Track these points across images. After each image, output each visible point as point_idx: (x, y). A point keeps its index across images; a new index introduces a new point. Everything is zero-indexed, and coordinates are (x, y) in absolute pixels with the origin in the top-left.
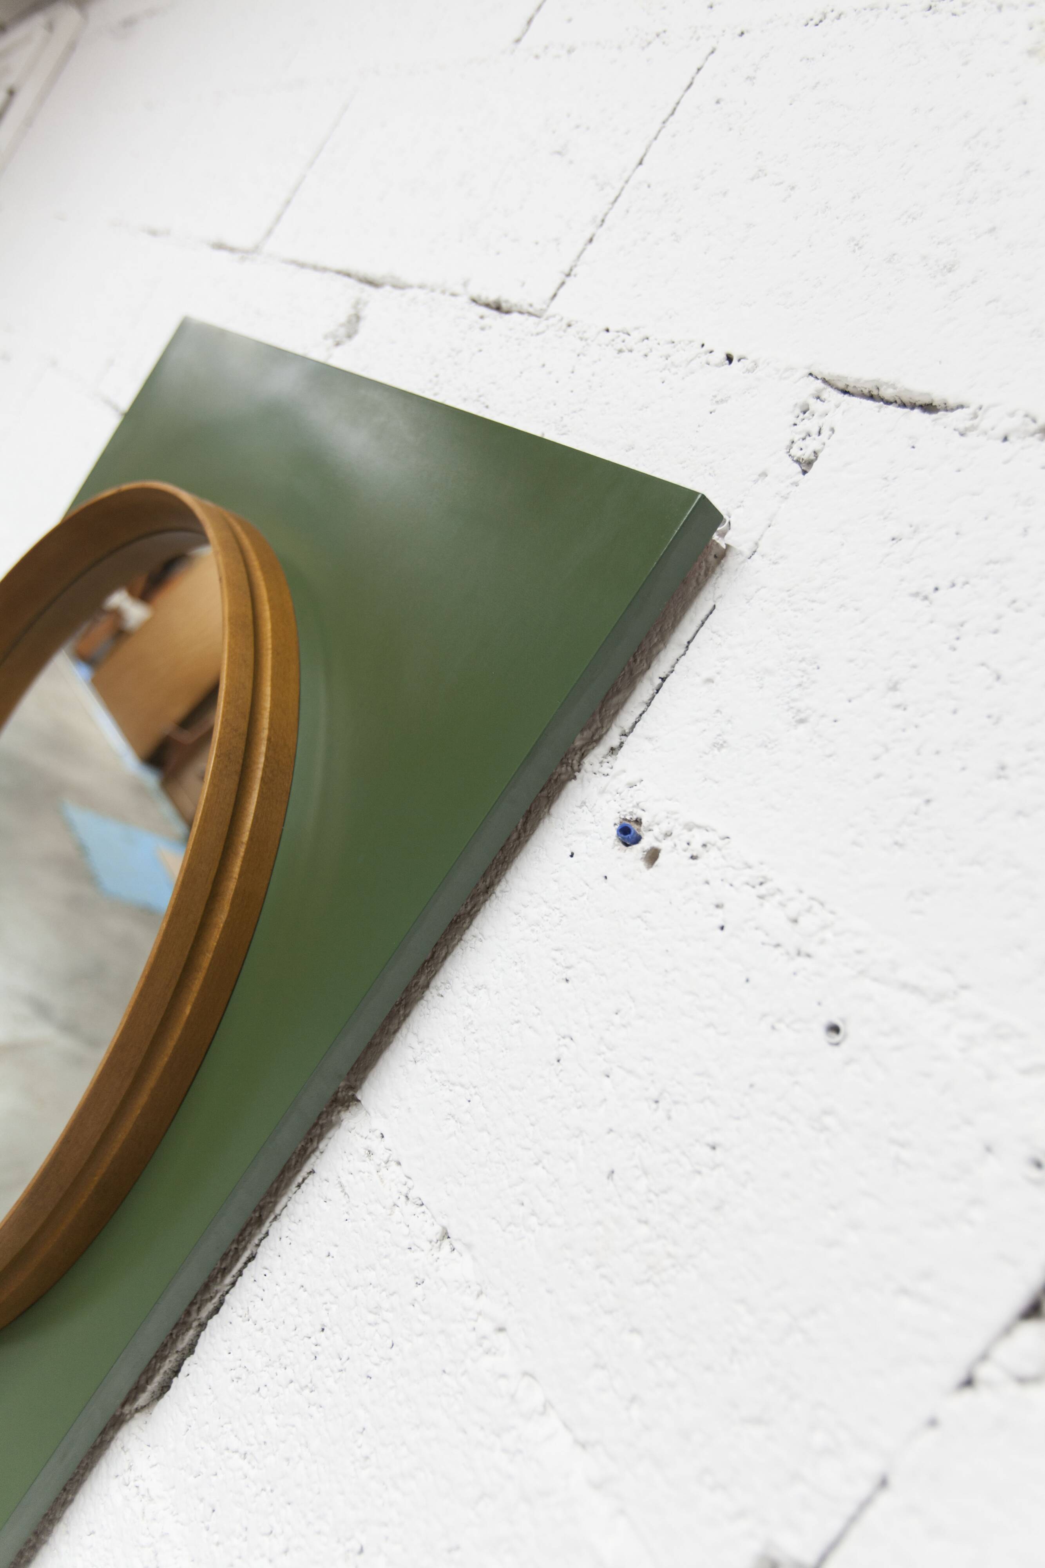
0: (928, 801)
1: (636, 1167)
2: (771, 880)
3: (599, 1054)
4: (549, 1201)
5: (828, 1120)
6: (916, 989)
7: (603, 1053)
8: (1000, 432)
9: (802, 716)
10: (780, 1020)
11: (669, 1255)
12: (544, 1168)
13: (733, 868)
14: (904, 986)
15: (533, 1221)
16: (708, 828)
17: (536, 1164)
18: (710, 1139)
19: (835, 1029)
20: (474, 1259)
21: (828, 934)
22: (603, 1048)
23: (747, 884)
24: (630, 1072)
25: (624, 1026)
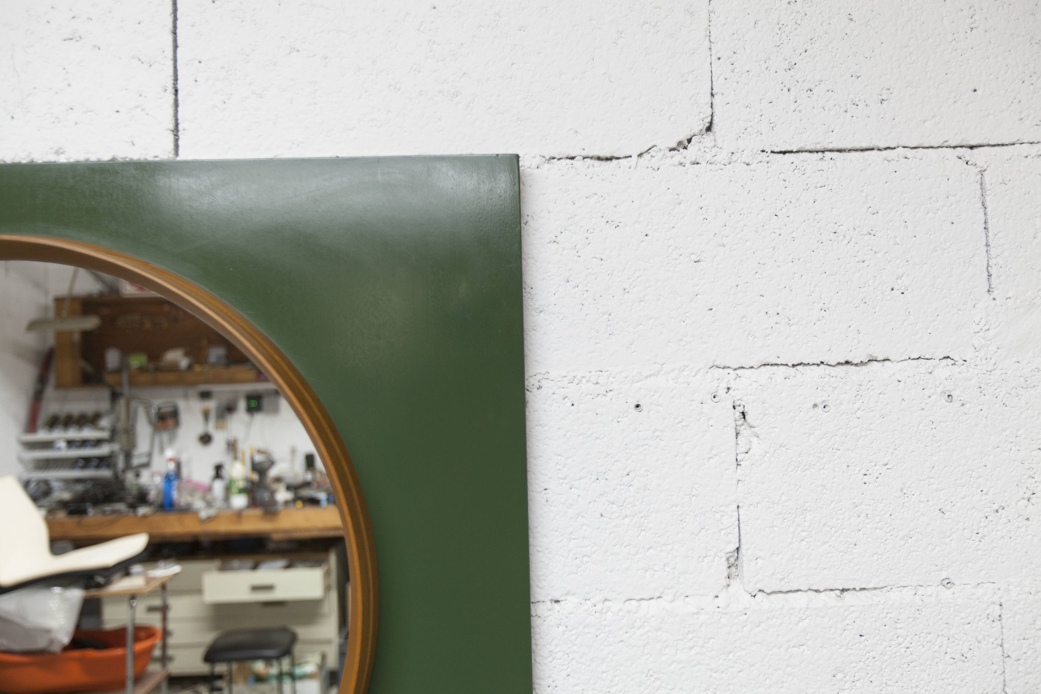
0: (610, 315)
1: (608, 505)
2: (577, 376)
3: (562, 484)
4: (587, 546)
5: (657, 434)
6: (651, 375)
7: (563, 482)
8: (534, 166)
9: (541, 310)
10: (619, 417)
11: (642, 517)
12: (574, 539)
13: (559, 381)
14: (647, 377)
15: (585, 559)
16: (536, 374)
17: (570, 541)
18: (626, 473)
19: (638, 406)
20: (573, 595)
21: (611, 379)
22: (562, 481)
23: (569, 383)
24: (580, 479)
25: (564, 466)
